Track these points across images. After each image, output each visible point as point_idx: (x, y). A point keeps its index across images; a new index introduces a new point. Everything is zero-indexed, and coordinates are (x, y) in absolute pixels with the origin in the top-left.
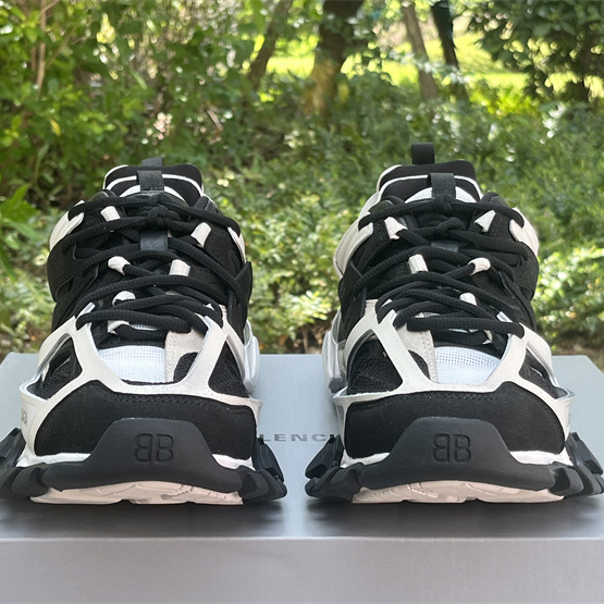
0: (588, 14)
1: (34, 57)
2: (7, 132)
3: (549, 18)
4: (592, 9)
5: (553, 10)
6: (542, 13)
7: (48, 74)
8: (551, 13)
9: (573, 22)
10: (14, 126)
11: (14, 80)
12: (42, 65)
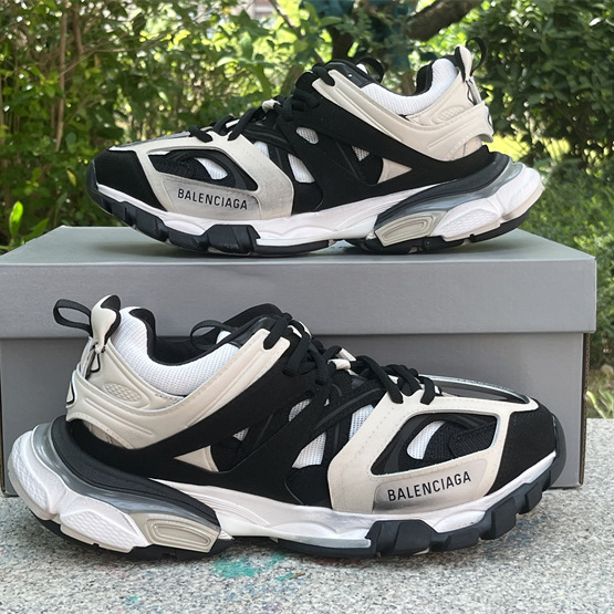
0: (579, 83)
1: (53, 116)
2: (29, 182)
3: (543, 87)
4: (583, 79)
5: (546, 80)
6: (536, 84)
7: (66, 132)
8: (544, 83)
9: (566, 91)
10: (34, 179)
11: (34, 135)
12: (61, 125)
